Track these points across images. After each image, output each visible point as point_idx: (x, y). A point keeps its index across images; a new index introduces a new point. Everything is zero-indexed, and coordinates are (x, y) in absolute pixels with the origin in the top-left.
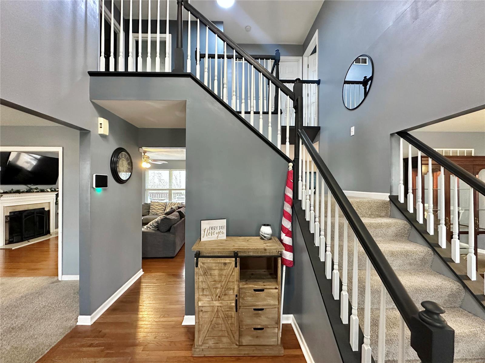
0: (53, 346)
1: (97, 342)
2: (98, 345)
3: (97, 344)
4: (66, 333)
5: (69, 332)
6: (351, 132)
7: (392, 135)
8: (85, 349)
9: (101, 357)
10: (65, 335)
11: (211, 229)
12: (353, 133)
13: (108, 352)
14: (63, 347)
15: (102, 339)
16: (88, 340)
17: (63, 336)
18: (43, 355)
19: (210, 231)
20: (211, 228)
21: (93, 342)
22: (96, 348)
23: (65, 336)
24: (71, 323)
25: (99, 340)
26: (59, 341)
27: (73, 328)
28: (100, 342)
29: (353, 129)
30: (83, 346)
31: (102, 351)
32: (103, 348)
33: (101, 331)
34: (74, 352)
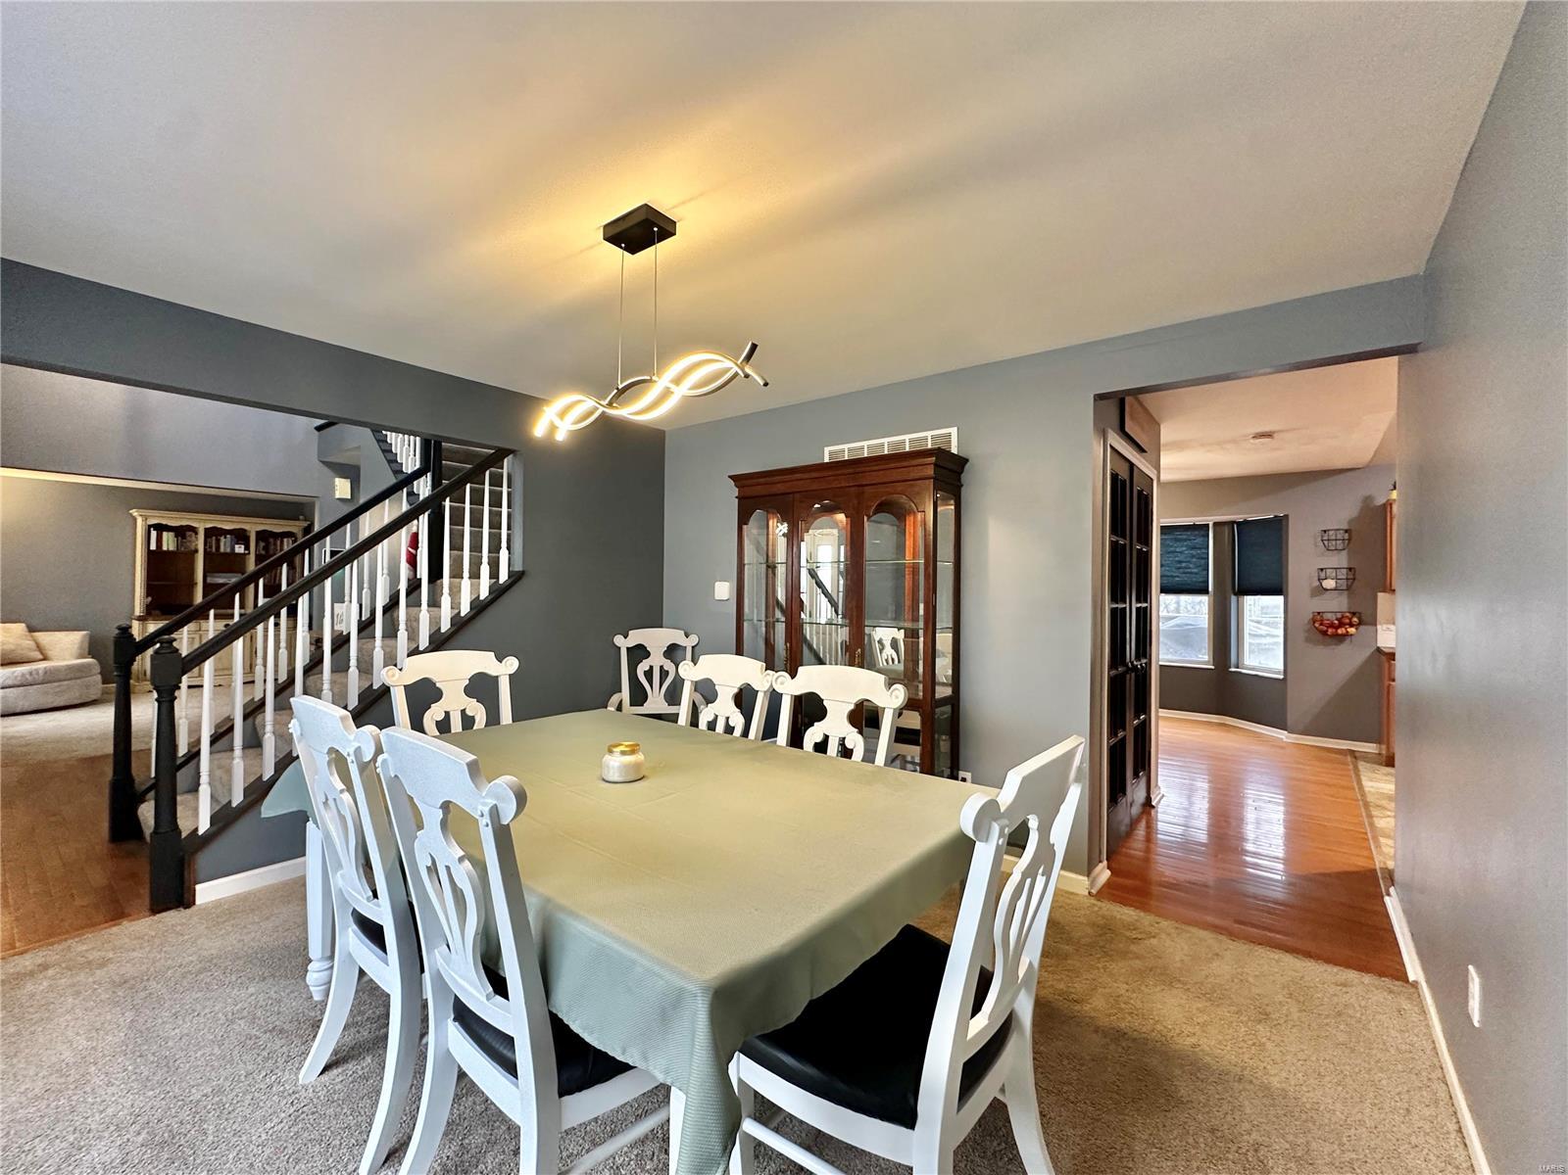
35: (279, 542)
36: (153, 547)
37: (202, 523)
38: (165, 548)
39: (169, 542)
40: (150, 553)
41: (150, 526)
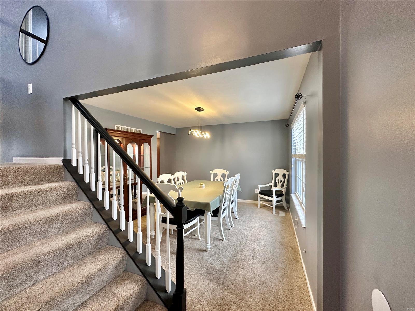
6: (29, 90)
7: (65, 99)
12: (30, 91)
29: (30, 86)
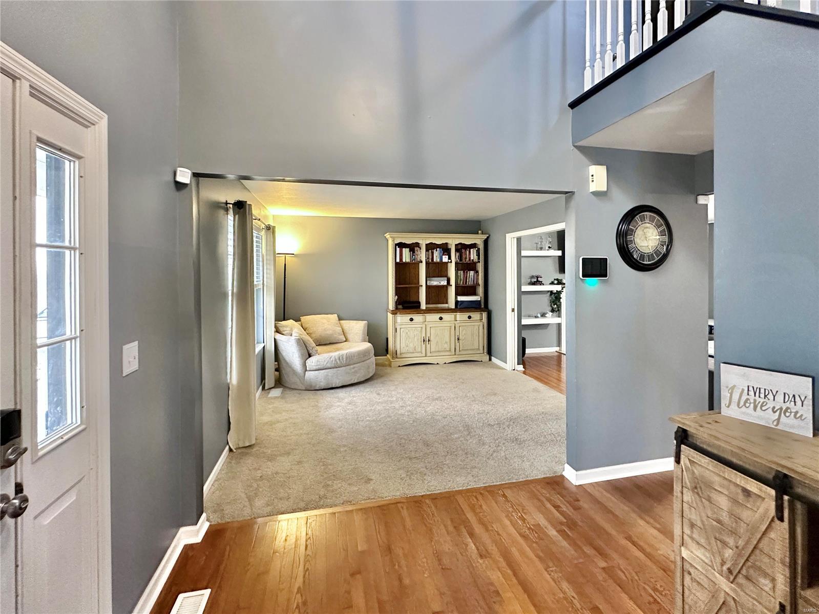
0: (530, 479)
1: (565, 509)
2: (562, 513)
3: (563, 511)
4: (548, 475)
5: (551, 476)
8: (549, 505)
9: (555, 528)
10: (545, 476)
11: (752, 393)
13: (566, 530)
14: (534, 487)
15: (572, 511)
16: (559, 499)
17: (543, 476)
18: (517, 481)
19: (748, 397)
20: (751, 389)
21: (561, 506)
22: (558, 514)
23: (544, 478)
24: (558, 469)
25: (568, 510)
26: (536, 478)
27: (557, 475)
28: (568, 512)
30: (549, 500)
31: (562, 523)
32: (565, 521)
33: (578, 500)
34: (539, 500)
35: (468, 252)
36: (398, 260)
37: (424, 240)
38: (404, 261)
39: (406, 256)
40: (396, 263)
41: (396, 245)
